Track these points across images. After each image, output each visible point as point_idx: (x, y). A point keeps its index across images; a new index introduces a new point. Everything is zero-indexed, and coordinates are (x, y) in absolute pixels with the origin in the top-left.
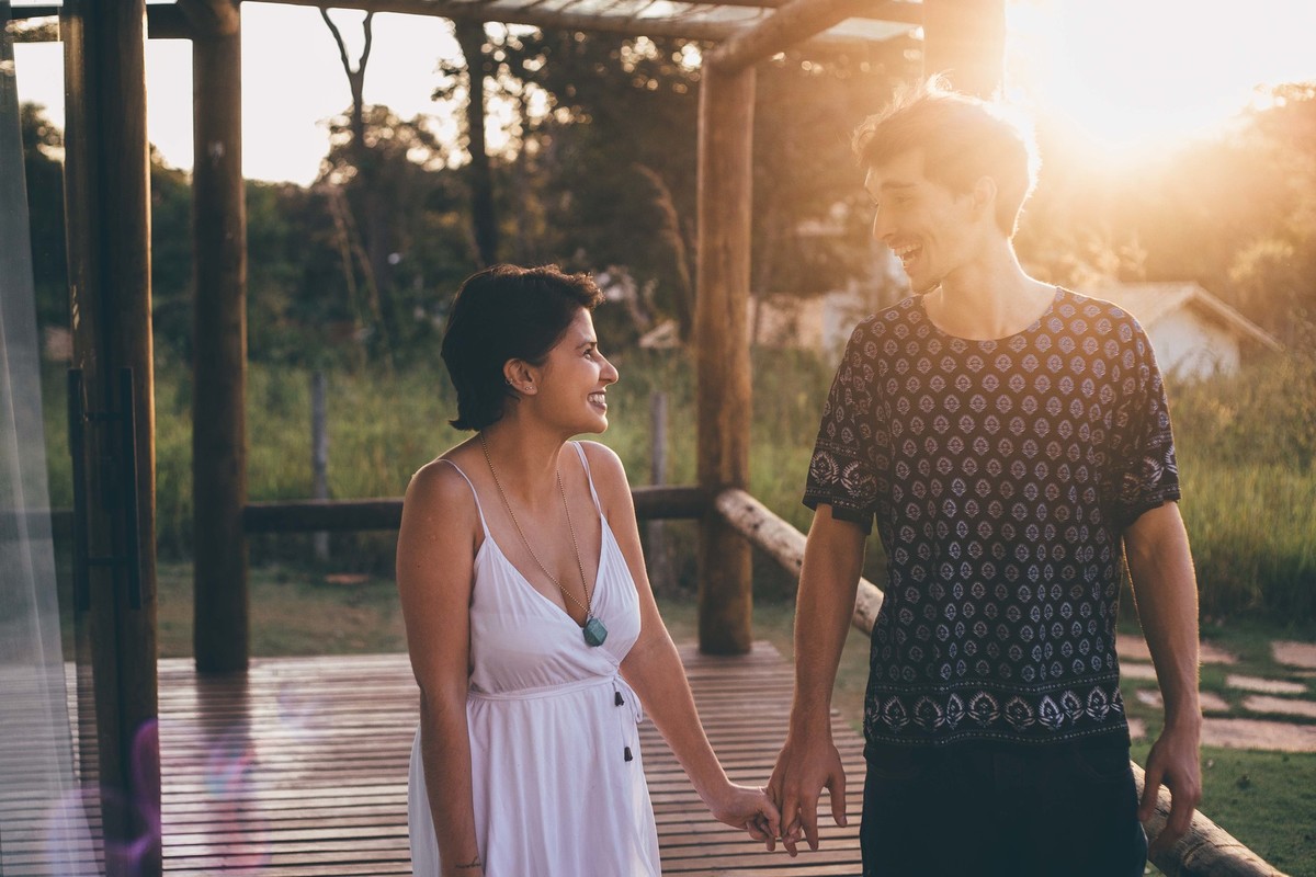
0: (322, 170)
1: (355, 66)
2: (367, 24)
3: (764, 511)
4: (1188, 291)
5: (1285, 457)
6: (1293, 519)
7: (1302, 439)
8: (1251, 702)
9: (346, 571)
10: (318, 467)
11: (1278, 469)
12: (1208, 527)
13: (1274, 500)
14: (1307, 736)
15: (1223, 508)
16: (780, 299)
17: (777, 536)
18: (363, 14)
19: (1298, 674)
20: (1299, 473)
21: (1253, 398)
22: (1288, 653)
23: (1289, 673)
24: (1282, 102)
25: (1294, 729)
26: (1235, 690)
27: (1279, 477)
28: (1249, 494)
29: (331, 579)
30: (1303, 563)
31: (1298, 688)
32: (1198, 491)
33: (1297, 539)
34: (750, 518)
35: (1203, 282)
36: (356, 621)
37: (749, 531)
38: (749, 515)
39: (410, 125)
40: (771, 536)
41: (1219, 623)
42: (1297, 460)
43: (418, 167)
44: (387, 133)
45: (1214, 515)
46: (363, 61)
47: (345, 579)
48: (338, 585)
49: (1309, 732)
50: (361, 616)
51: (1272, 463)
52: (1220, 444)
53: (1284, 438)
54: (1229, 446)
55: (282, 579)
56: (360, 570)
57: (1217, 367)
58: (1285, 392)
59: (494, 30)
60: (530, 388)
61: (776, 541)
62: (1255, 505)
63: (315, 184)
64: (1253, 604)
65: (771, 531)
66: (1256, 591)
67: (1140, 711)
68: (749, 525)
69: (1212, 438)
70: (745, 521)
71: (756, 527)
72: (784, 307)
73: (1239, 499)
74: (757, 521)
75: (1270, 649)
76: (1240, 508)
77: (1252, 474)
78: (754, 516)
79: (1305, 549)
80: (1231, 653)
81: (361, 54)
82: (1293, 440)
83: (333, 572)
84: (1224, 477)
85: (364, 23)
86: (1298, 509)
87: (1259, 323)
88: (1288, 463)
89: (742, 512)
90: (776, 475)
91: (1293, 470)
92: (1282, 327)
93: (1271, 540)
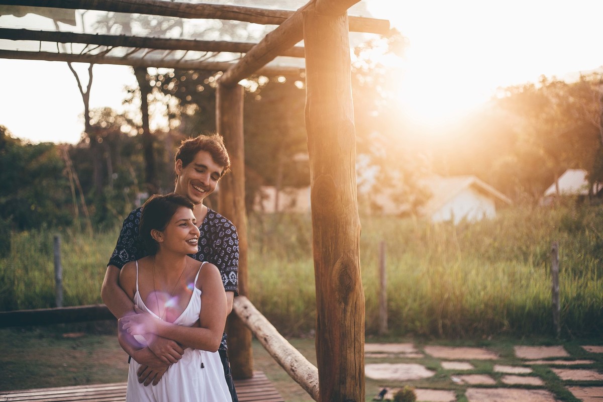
0: (82, 137)
1: (85, 90)
2: (90, 70)
3: (252, 309)
4: (471, 180)
5: (517, 257)
6: (522, 286)
7: (524, 248)
8: (506, 379)
9: (73, 331)
10: (58, 281)
11: (514, 262)
12: (482, 293)
13: (512, 277)
14: (533, 396)
15: (489, 284)
16: (288, 189)
17: (257, 324)
18: (88, 65)
19: (527, 363)
20: (523, 264)
21: (501, 229)
22: (523, 352)
23: (522, 362)
24: (509, 94)
25: (526, 392)
26: (498, 373)
27: (514, 267)
28: (500, 275)
29: (65, 335)
30: (527, 308)
31: (528, 371)
32: (477, 275)
33: (524, 297)
34: (245, 313)
35: (478, 175)
36: (75, 357)
37: (244, 319)
38: (245, 311)
39: (122, 116)
40: (254, 323)
41: (490, 338)
42: (522, 258)
43: (126, 135)
44: (111, 120)
45: (485, 288)
46: (89, 87)
47: (72, 335)
48: (68, 338)
49: (534, 393)
50: (78, 355)
51: (511, 261)
52: (487, 251)
53: (515, 248)
54: (491, 252)
55: (41, 337)
56: (79, 331)
57: (484, 214)
58: (516, 225)
59: (152, 71)
60: (161, 240)
61: (255, 327)
62: (504, 280)
63: (79, 144)
64: (505, 328)
65: (254, 321)
66: (506, 322)
67: (453, 387)
68: (245, 317)
69: (483, 249)
70: (243, 314)
71: (247, 318)
72: (290, 193)
73: (497, 279)
74: (248, 315)
75: (513, 351)
76: (497, 283)
77: (501, 266)
78: (247, 311)
79: (528, 301)
80: (496, 353)
81: (87, 83)
82: (520, 248)
83: (67, 332)
84: (488, 267)
85: (89, 69)
86: (523, 282)
87: (503, 192)
88: (518, 260)
89: (242, 309)
90: (280, 276)
91: (520, 263)
92: (513, 195)
93: (512, 298)
